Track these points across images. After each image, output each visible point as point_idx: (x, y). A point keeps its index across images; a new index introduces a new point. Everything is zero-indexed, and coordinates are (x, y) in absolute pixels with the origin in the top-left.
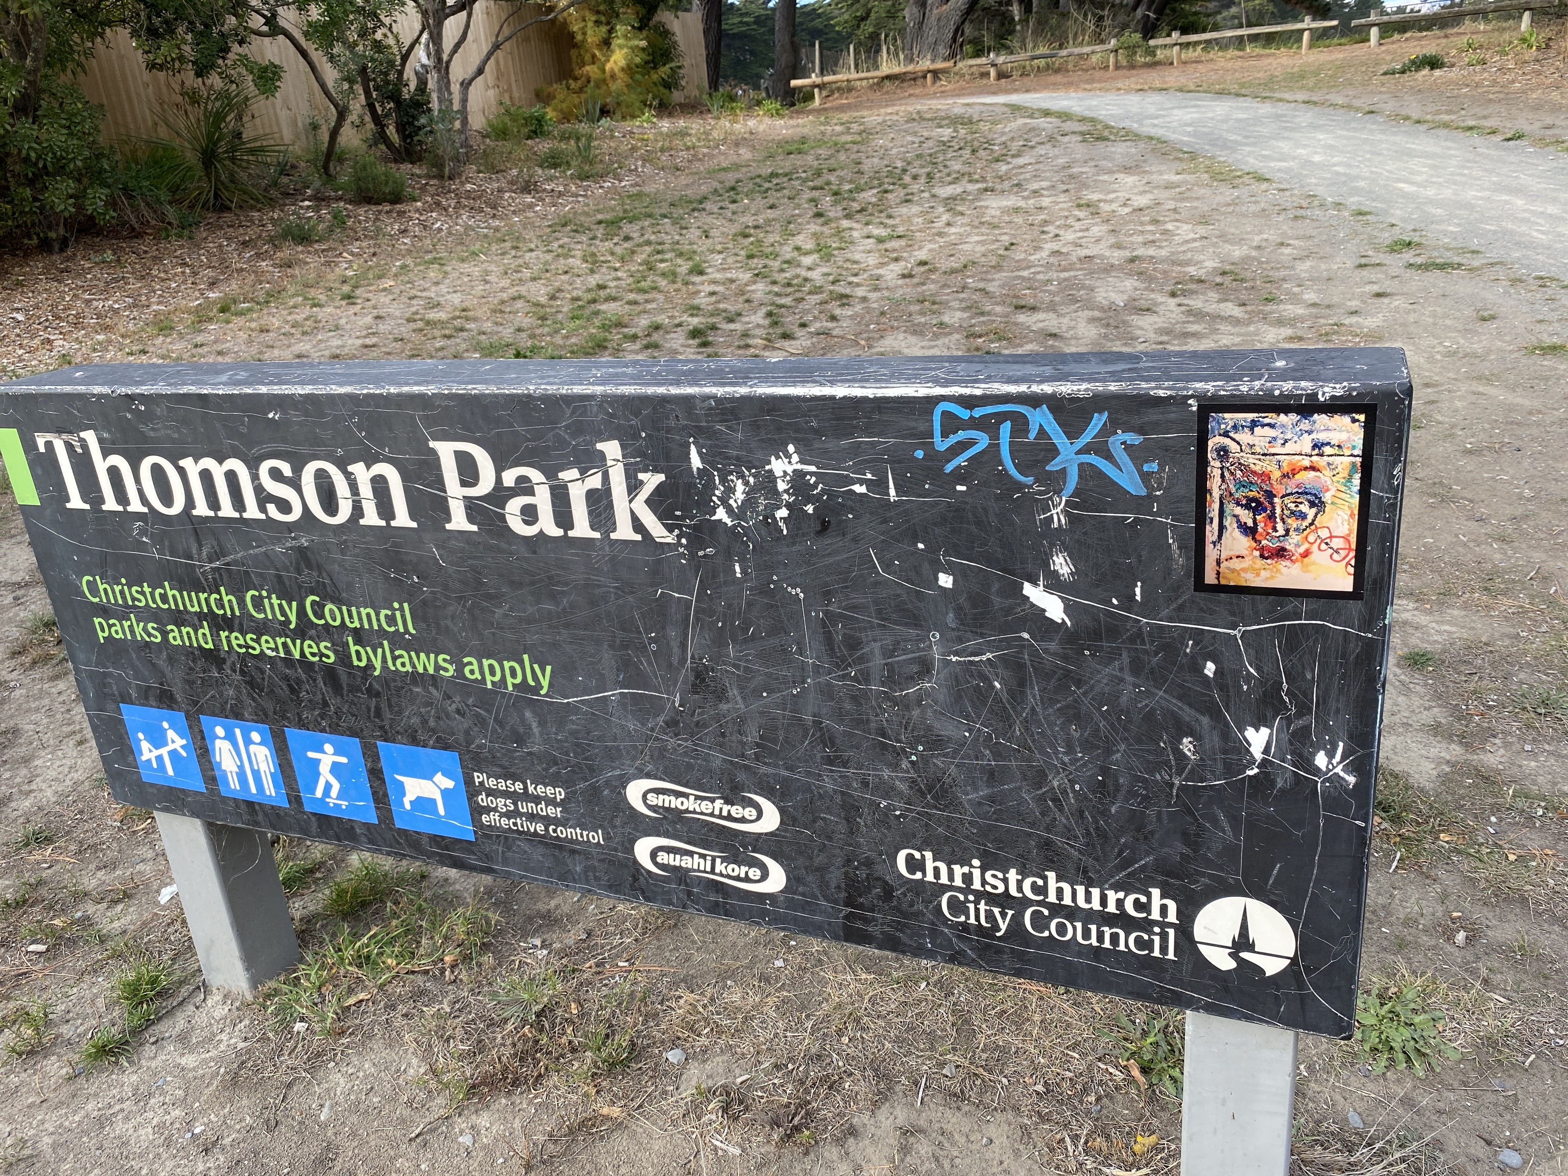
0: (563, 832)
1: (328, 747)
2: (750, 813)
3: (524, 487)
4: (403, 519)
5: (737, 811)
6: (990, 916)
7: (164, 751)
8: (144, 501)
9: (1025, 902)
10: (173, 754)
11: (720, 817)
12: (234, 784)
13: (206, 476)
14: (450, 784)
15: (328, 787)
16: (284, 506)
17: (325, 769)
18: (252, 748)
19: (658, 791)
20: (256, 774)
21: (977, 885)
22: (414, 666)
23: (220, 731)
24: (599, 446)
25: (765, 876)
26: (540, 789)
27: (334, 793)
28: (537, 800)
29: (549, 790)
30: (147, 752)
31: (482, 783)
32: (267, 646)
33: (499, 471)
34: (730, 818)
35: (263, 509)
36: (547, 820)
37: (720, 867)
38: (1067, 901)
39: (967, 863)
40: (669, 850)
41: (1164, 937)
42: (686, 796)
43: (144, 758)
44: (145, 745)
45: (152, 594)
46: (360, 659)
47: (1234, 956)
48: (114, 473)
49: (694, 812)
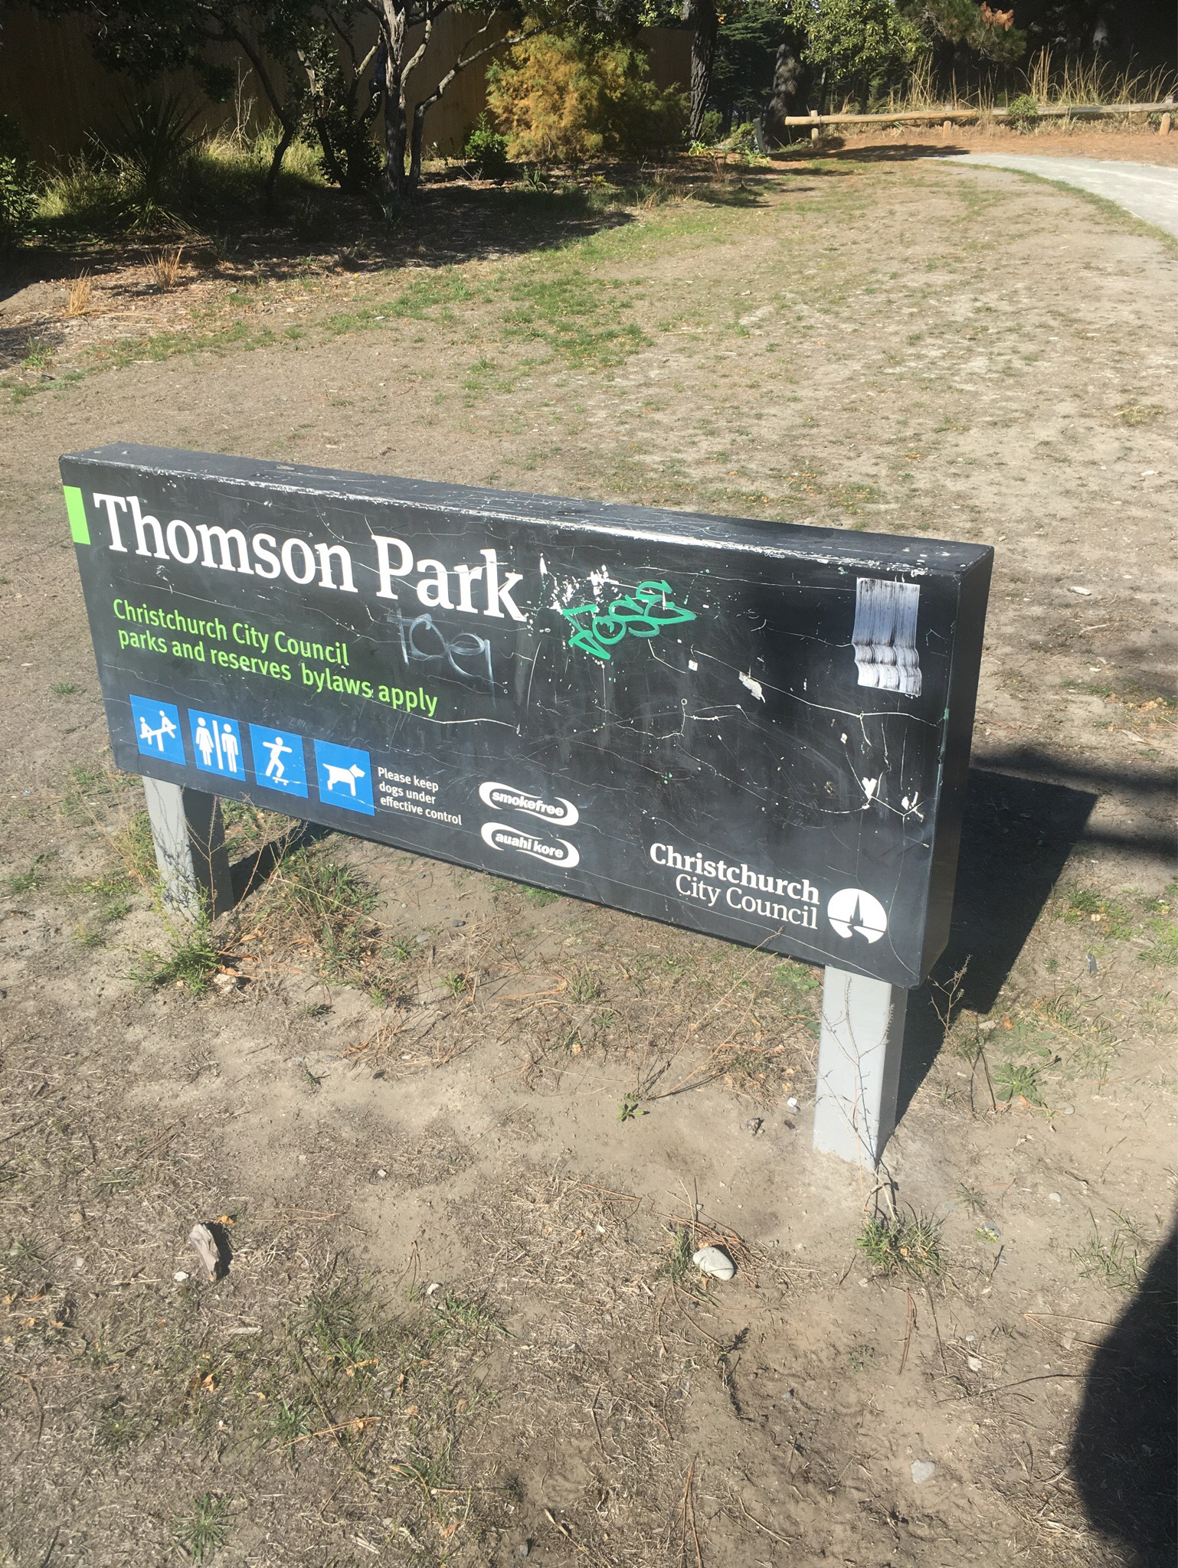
0: (435, 815)
1: (279, 740)
2: (559, 811)
3: (431, 573)
4: (348, 586)
5: (551, 809)
6: (706, 891)
7: (158, 733)
8: (168, 551)
9: (728, 884)
10: (165, 735)
11: (539, 812)
13: (215, 539)
14: (361, 774)
15: (276, 768)
16: (268, 567)
17: (275, 755)
18: (223, 735)
19: (500, 791)
20: (225, 755)
21: (699, 871)
22: (345, 688)
23: (202, 721)
24: (483, 552)
25: (565, 856)
26: (422, 782)
27: (280, 773)
28: (419, 790)
29: (428, 784)
30: (146, 732)
31: (383, 775)
32: (244, 664)
33: (416, 560)
34: (546, 814)
35: (252, 567)
36: (425, 805)
37: (537, 847)
38: (753, 885)
39: (694, 855)
40: (504, 833)
41: (810, 912)
42: (519, 796)
43: (142, 736)
44: (145, 727)
45: (165, 618)
46: (308, 679)
47: (851, 928)
48: (148, 529)
49: (523, 808)
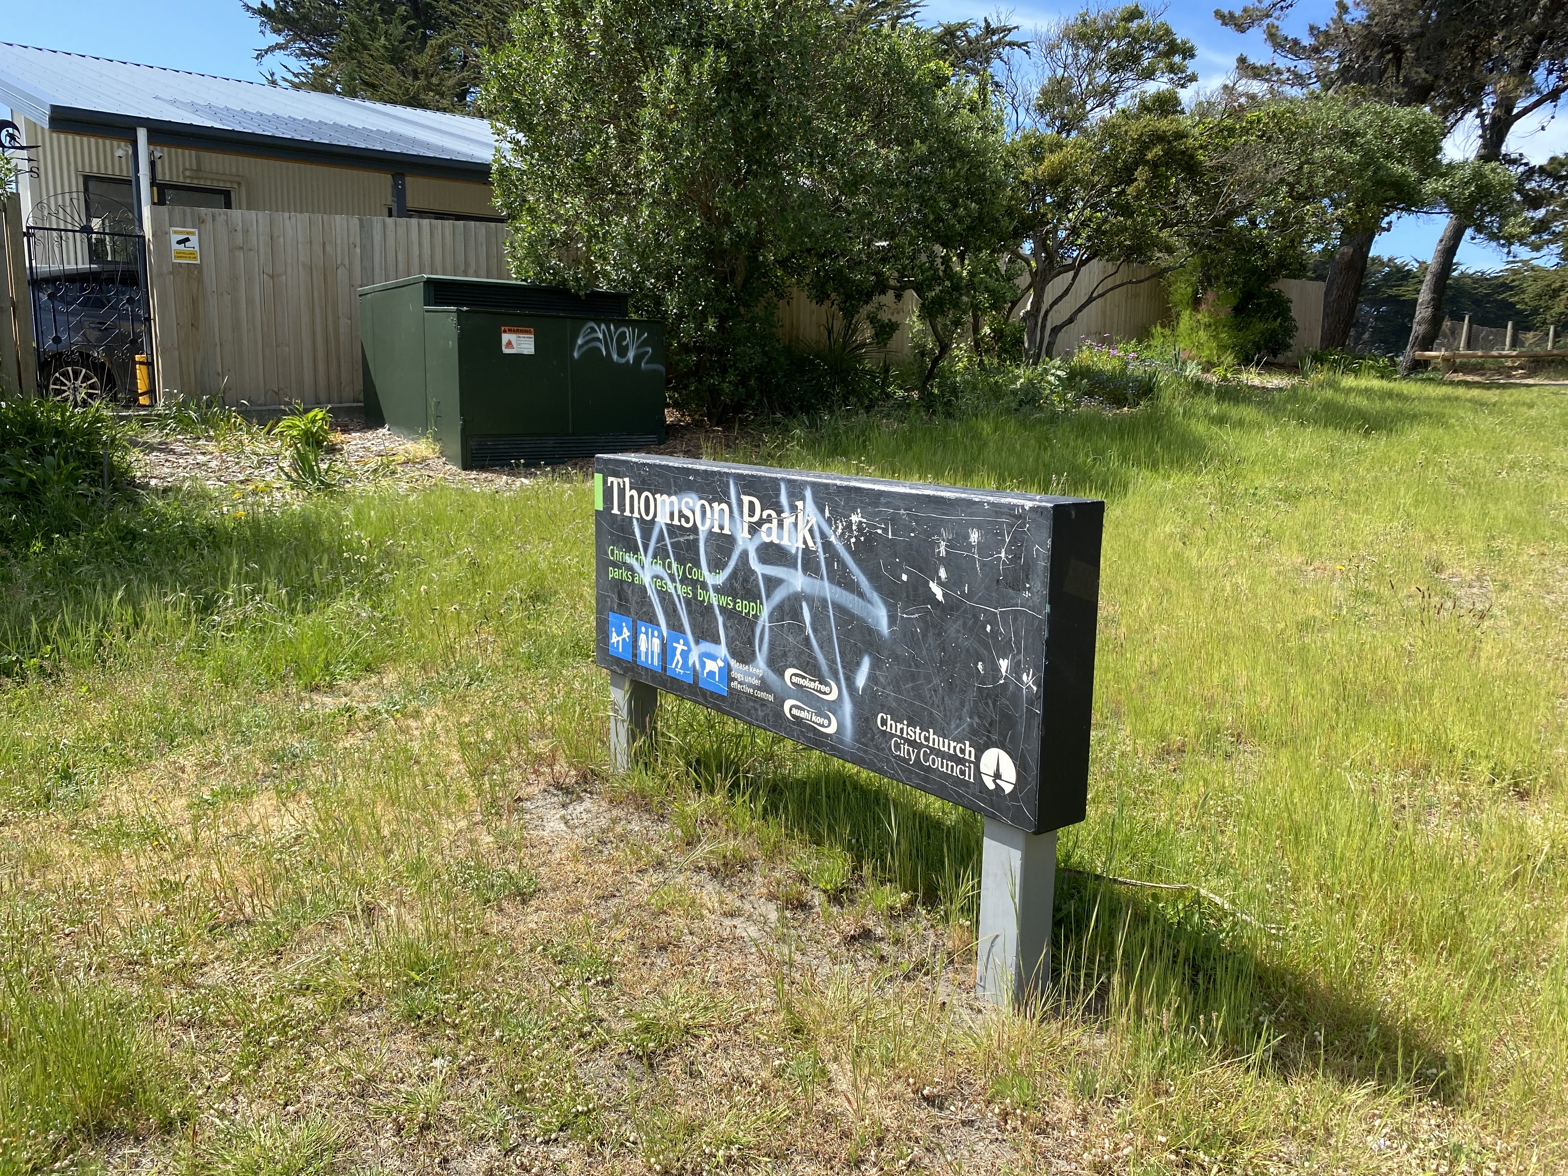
0: (759, 694)
1: (681, 641)
2: (827, 690)
3: (769, 519)
4: (726, 530)
5: (823, 688)
6: (908, 752)
7: (620, 638)
8: (640, 513)
9: (921, 745)
10: (624, 639)
11: (817, 691)
12: (643, 659)
13: (663, 503)
14: (722, 664)
15: (678, 662)
17: (678, 652)
18: (654, 640)
19: (796, 675)
20: (652, 652)
21: (905, 735)
22: (719, 601)
23: (643, 629)
25: (829, 724)
26: (754, 670)
27: (679, 665)
28: (752, 676)
29: (757, 671)
30: (614, 638)
31: (734, 665)
32: (669, 587)
33: (762, 511)
34: (820, 692)
35: (680, 521)
36: (754, 687)
37: (814, 718)
38: (936, 745)
39: (901, 722)
40: (797, 707)
41: (970, 767)
42: (805, 678)
43: (612, 641)
44: (614, 634)
46: (701, 596)
47: (994, 781)
48: (632, 499)
49: (808, 687)
